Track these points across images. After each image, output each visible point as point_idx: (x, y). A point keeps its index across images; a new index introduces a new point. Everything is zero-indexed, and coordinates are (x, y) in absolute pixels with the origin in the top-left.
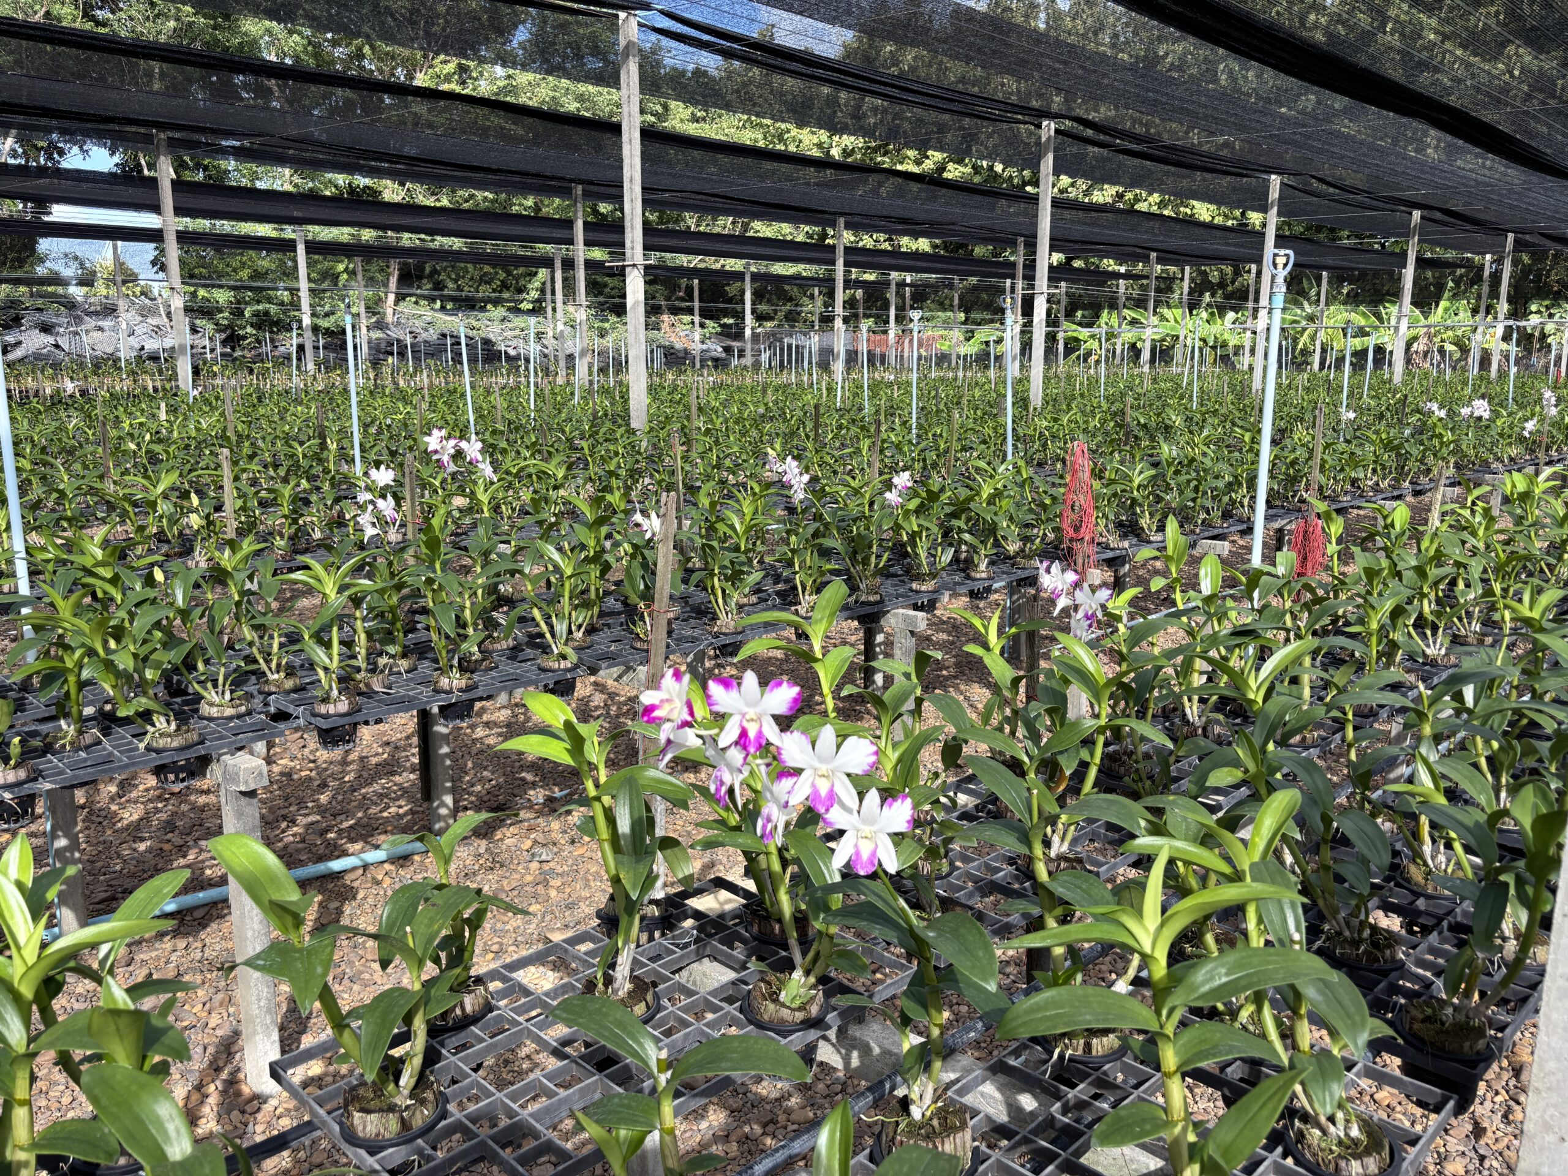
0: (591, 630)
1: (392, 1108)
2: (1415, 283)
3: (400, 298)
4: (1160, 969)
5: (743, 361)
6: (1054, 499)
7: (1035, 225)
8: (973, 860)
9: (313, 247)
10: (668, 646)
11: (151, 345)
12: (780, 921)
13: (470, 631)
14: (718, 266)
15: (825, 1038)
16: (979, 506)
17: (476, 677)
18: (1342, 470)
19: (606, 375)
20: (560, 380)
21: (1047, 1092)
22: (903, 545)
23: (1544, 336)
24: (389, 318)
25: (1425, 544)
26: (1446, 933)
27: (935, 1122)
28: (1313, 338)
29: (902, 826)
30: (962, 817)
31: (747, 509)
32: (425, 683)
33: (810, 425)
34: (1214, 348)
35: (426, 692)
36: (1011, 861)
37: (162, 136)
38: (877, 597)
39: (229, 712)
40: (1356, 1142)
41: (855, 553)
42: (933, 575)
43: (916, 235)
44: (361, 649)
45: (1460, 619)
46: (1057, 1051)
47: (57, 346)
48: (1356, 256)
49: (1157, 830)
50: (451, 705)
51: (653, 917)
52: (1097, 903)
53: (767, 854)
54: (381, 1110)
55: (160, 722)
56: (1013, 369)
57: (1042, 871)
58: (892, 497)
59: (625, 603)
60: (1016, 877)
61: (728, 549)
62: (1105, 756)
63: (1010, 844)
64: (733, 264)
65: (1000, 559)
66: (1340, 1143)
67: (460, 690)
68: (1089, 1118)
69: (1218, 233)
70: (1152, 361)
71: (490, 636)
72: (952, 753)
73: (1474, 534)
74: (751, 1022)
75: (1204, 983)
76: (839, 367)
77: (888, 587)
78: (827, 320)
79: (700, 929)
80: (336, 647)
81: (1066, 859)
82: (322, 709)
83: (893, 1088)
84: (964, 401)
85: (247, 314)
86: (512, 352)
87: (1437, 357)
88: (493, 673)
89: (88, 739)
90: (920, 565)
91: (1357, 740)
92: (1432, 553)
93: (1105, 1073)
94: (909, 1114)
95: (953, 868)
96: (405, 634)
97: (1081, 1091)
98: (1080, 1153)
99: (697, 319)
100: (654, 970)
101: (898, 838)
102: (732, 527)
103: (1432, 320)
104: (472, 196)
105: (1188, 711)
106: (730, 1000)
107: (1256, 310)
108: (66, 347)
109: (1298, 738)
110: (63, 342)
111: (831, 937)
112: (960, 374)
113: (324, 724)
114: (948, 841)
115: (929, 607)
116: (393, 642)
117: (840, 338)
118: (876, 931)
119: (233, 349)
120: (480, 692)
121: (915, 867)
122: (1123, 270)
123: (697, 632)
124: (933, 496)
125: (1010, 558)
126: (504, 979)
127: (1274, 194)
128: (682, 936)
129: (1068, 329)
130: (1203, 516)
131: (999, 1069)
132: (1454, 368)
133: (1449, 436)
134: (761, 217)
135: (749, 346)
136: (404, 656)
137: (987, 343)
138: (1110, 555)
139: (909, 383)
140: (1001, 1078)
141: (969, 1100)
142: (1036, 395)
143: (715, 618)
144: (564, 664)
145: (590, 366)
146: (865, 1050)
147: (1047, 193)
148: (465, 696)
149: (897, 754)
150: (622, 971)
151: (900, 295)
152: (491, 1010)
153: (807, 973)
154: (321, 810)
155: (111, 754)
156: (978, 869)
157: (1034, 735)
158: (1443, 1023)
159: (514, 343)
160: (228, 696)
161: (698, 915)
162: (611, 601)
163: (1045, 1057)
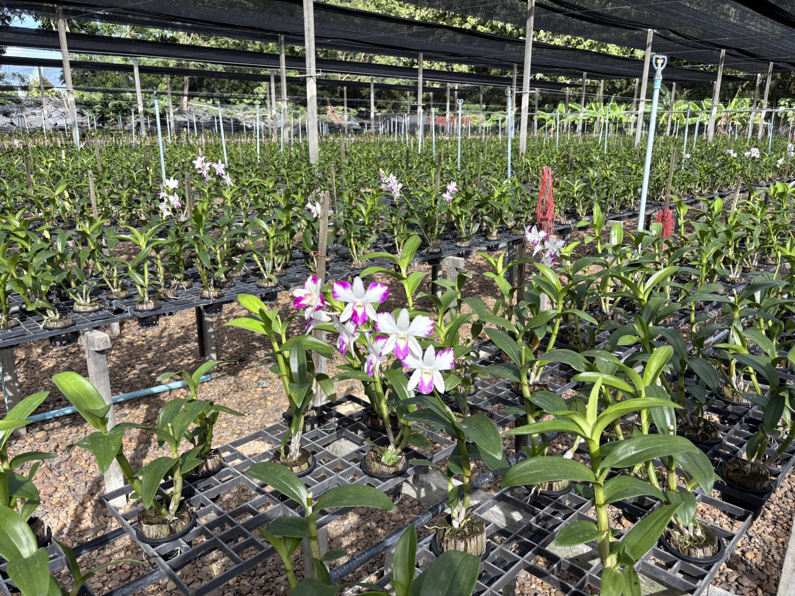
0: (286, 267)
1: (164, 522)
2: (721, 89)
3: (190, 97)
4: (595, 447)
5: (370, 131)
6: (533, 198)
7: (523, 57)
8: (488, 386)
9: (143, 69)
10: (326, 275)
11: (61, 123)
12: (382, 418)
13: (220, 266)
14: (357, 80)
15: (407, 481)
16: (493, 201)
17: (223, 291)
18: (683, 184)
19: (298, 137)
20: (274, 140)
21: (528, 511)
22: (452, 223)
23: (786, 117)
24: (185, 108)
25: (730, 220)
26: (744, 424)
27: (466, 530)
28: (667, 119)
29: (448, 367)
30: (481, 363)
31: (369, 203)
32: (197, 293)
33: (404, 162)
34: (615, 124)
35: (196, 298)
36: (508, 386)
37: (60, 8)
38: (438, 250)
39: (89, 309)
40: (699, 539)
41: (427, 226)
42: (468, 238)
43: (461, 63)
44: (161, 276)
45: (747, 260)
46: (534, 489)
47: (12, 123)
48: (691, 74)
49: (591, 368)
50: (210, 305)
51: (313, 417)
52: (557, 410)
53: (375, 382)
54: (158, 523)
55: (51, 314)
56: (511, 134)
57: (527, 392)
58: (447, 196)
59: (305, 253)
60: (511, 395)
61: (359, 224)
62: (560, 331)
63: (509, 377)
64: (364, 79)
65: (503, 230)
66: (691, 539)
67: (214, 297)
68: (551, 525)
69: (619, 61)
70: (583, 130)
71: (232, 269)
72: (477, 328)
73: (755, 214)
74: (366, 473)
75: (622, 455)
76: (420, 133)
77: (444, 245)
78: (414, 108)
79: (339, 422)
80: (146, 274)
81: (538, 385)
82: (140, 307)
83: (443, 509)
84: (486, 150)
85: (110, 105)
86: (249, 126)
87: (731, 128)
88: (233, 289)
89: (12, 323)
90: (461, 233)
91: (696, 321)
92: (734, 224)
93: (560, 501)
94: (451, 525)
95: (477, 390)
96: (186, 268)
97: (547, 510)
98: (546, 544)
99: (346, 108)
100: (314, 445)
101: (446, 373)
102: (361, 212)
103: (730, 108)
104: (227, 42)
105: (604, 307)
106: (355, 461)
107: (638, 102)
108: (17, 124)
109: (662, 321)
110: (15, 121)
111: (410, 427)
112: (483, 137)
113: (141, 315)
114: (474, 375)
115: (466, 255)
116: (178, 271)
117: (420, 118)
118: (434, 424)
119: (103, 124)
120: (225, 299)
121: (456, 389)
122: (568, 82)
123: (343, 268)
124: (469, 196)
125: (508, 229)
126: (231, 450)
127: (650, 39)
128: (329, 427)
129: (539, 114)
130: (610, 208)
131: (501, 498)
132: (739, 134)
133: (739, 166)
134: (380, 53)
135: (373, 123)
136: (185, 279)
137: (497, 121)
138: (561, 228)
139: (456, 141)
140: (503, 503)
141: (484, 516)
142: (523, 147)
143: (352, 260)
144: (271, 284)
145: (290, 133)
146: (428, 488)
147: (530, 40)
148: (217, 301)
149: (447, 329)
150: (295, 445)
151: (452, 95)
152: (223, 467)
153: (397, 446)
154: (149, 361)
155: (25, 331)
156: (491, 390)
157: (521, 319)
158: (745, 473)
159: (250, 122)
160: (89, 300)
161: (339, 415)
162: (297, 252)
163: (527, 492)
